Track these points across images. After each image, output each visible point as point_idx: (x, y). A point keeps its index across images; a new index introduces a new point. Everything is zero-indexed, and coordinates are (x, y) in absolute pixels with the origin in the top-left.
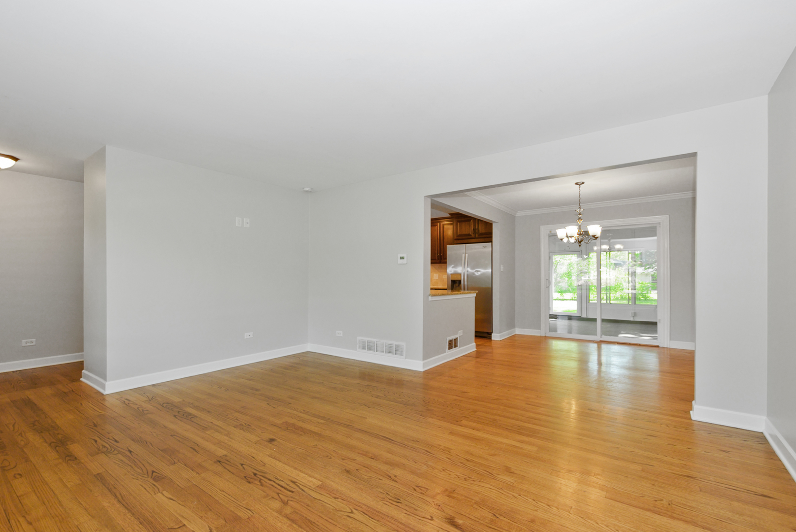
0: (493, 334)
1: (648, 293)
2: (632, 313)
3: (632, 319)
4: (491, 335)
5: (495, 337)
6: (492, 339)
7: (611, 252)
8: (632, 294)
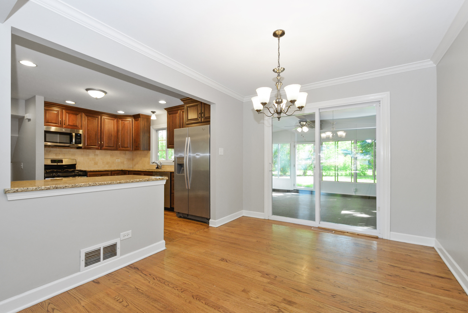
0: (210, 220)
1: (366, 171)
2: (354, 189)
3: (354, 194)
4: (209, 220)
5: (214, 223)
6: (210, 225)
7: (338, 142)
8: (354, 173)
